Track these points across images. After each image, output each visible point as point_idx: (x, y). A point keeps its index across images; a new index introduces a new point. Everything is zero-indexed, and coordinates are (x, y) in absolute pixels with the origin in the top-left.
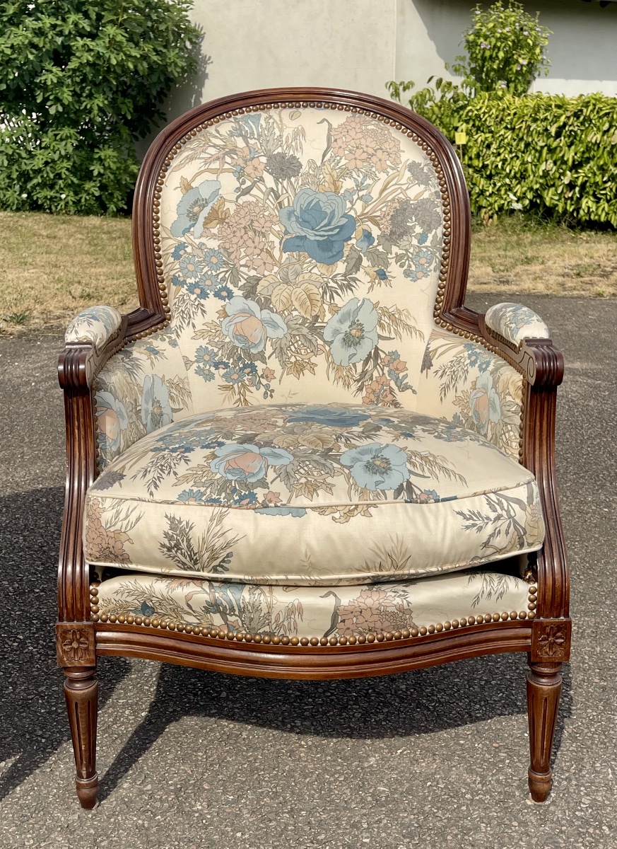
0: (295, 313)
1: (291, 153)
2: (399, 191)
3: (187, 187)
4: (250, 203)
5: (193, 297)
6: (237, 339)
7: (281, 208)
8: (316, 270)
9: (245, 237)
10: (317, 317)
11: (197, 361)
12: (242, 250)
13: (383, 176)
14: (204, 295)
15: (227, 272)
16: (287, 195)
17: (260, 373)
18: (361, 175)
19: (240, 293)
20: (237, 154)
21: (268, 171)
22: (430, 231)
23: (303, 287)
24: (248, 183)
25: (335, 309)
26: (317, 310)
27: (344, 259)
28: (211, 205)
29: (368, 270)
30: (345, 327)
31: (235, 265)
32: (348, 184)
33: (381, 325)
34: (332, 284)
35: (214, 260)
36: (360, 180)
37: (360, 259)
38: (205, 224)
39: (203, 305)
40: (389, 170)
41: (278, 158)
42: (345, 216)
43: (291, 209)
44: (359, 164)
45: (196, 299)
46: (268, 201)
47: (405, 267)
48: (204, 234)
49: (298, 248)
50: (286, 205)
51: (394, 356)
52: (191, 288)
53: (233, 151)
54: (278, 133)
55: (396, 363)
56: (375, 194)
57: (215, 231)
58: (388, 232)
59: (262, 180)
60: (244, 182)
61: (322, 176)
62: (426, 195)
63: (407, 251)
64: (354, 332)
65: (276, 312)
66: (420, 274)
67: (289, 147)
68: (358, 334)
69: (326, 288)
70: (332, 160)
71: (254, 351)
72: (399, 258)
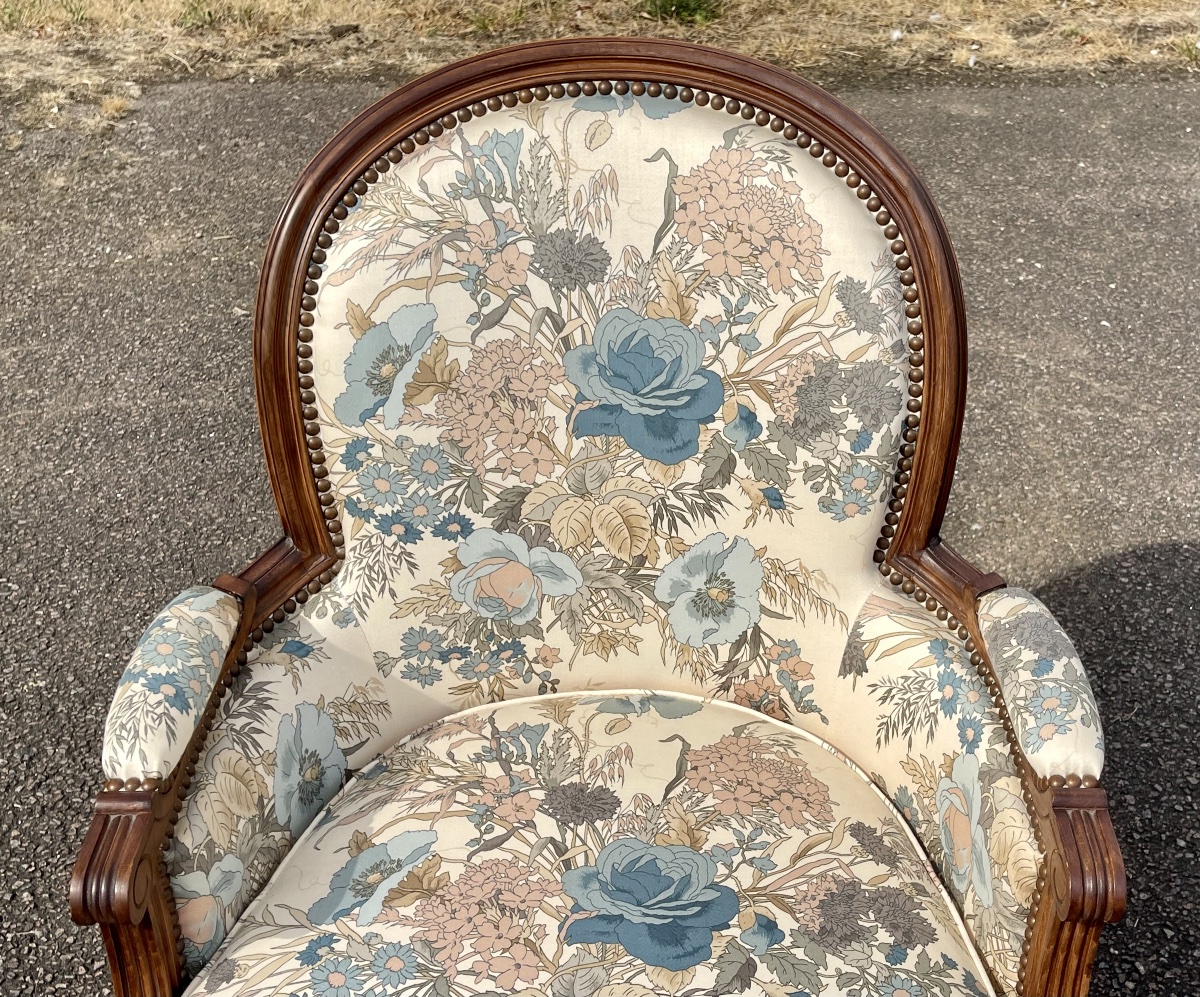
0: (598, 551)
1: (587, 230)
2: (817, 339)
3: (361, 322)
4: (501, 344)
5: (390, 541)
6: (484, 606)
7: (568, 349)
8: (640, 473)
9: (495, 414)
10: (641, 560)
11: (405, 656)
12: (488, 440)
13: (783, 301)
14: (412, 535)
15: (459, 485)
16: (580, 321)
17: (531, 655)
18: (736, 289)
19: (488, 522)
20: (468, 241)
21: (537, 272)
22: (877, 427)
23: (616, 502)
24: (496, 302)
25: (680, 547)
26: (643, 546)
27: (700, 456)
28: (417, 356)
29: (746, 484)
30: (698, 582)
31: (475, 470)
32: (709, 306)
33: (769, 591)
34: (672, 501)
35: (431, 467)
36: (734, 300)
37: (731, 463)
38: (407, 400)
39: (410, 555)
40: (796, 289)
41: (559, 242)
42: (702, 371)
43: (590, 350)
44: (734, 268)
45: (395, 544)
46: (539, 336)
47: (823, 492)
48: (407, 419)
49: (605, 429)
50: (578, 340)
51: (790, 649)
52: (385, 525)
53: (461, 233)
54: (557, 185)
55: (792, 662)
56: (765, 336)
57: (429, 408)
58: (790, 418)
59: (524, 291)
60: (486, 301)
61: (653, 284)
62: (872, 355)
63: (828, 461)
64: (714, 592)
65: (561, 551)
66: (851, 509)
67: (582, 216)
68: (723, 597)
69: (662, 509)
70: (676, 249)
71: (518, 621)
72: (809, 472)
